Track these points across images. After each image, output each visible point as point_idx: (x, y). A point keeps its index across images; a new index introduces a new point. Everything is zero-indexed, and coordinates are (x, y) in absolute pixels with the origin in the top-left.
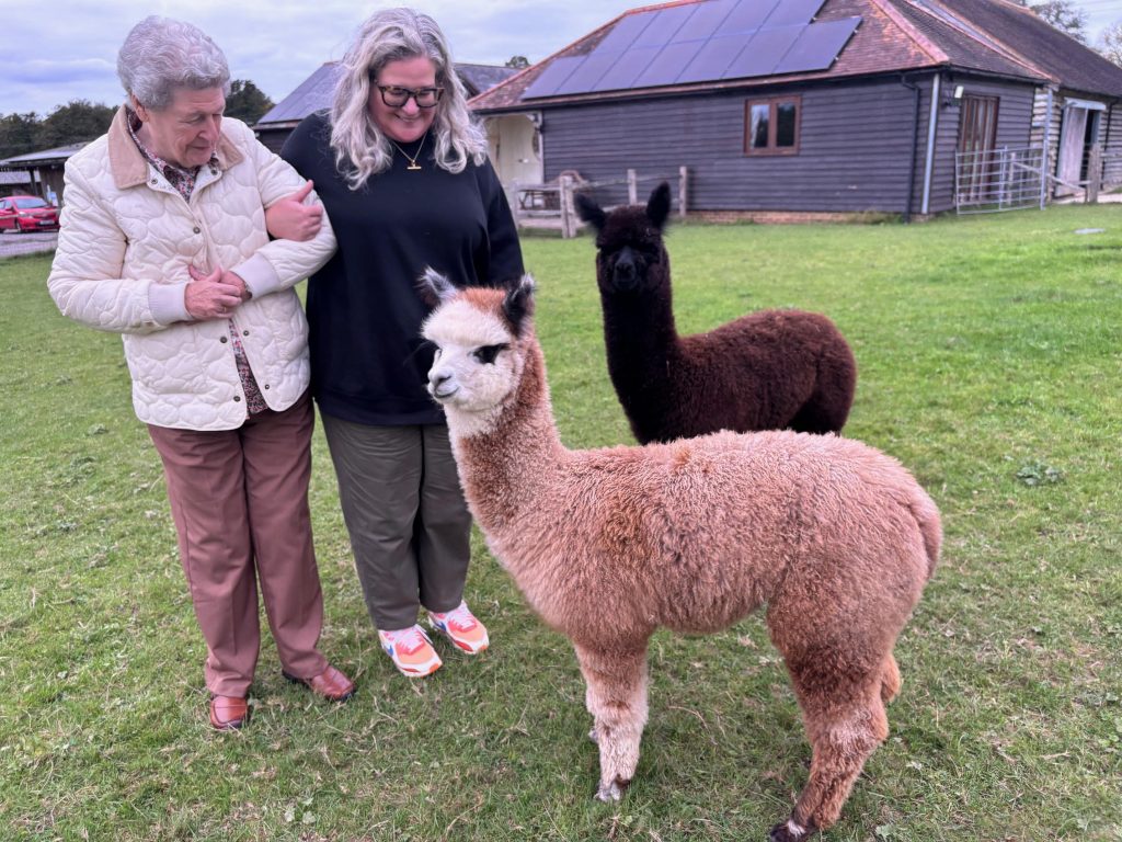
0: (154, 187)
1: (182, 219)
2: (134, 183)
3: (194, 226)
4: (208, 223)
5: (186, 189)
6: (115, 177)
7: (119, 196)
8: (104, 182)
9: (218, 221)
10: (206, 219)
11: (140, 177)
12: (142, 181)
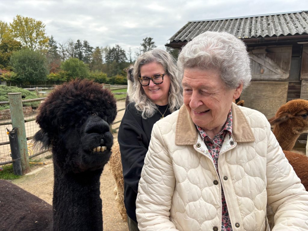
0: (198, 149)
1: (208, 172)
2: (186, 143)
3: (214, 179)
4: (233, 180)
5: (215, 154)
6: (177, 136)
7: (177, 150)
8: (170, 139)
9: (241, 179)
10: (231, 176)
11: (192, 141)
12: (191, 144)
